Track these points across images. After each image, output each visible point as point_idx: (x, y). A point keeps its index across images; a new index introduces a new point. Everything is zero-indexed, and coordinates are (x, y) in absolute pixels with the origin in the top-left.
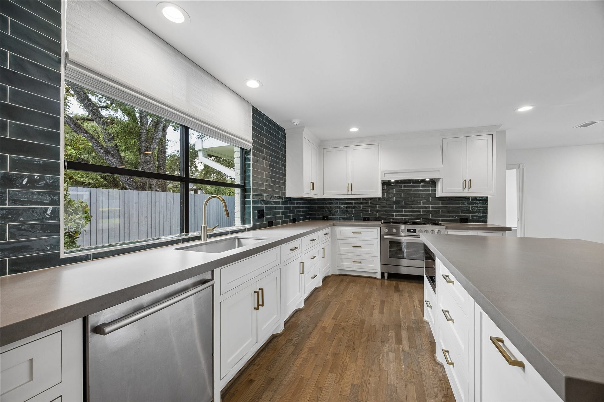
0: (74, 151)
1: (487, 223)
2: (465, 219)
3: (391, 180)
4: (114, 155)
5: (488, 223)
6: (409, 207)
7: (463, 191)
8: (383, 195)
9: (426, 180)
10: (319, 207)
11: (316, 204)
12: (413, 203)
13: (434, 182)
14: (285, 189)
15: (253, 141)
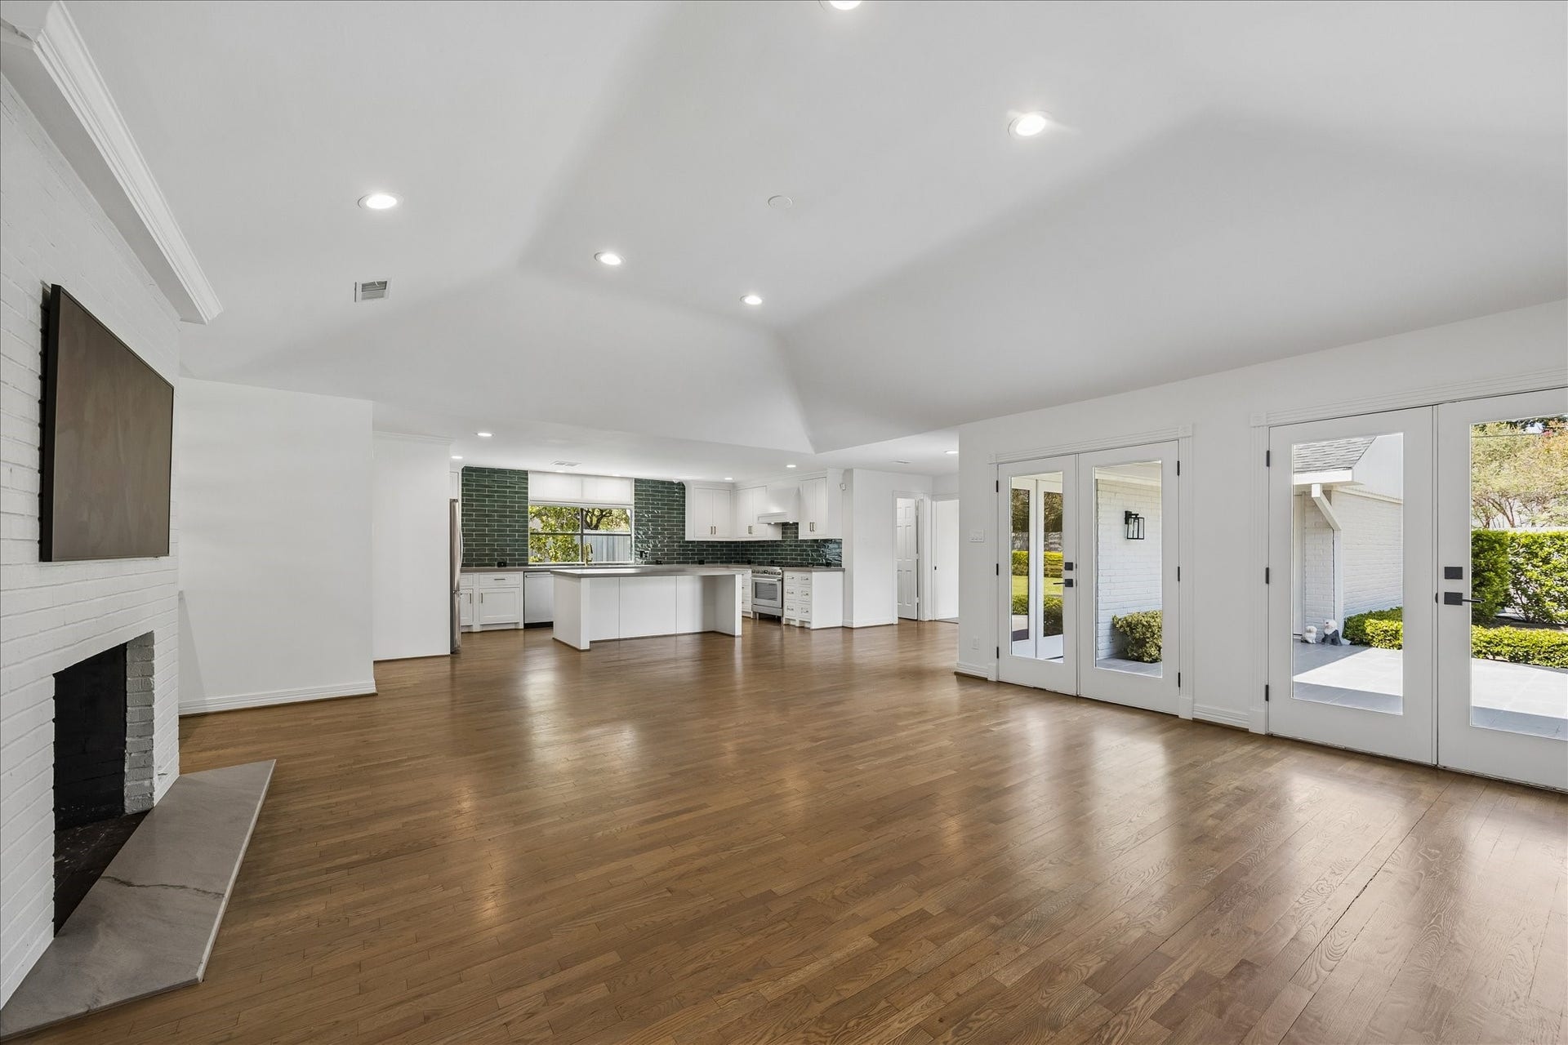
14: (684, 534)
15: (635, 503)
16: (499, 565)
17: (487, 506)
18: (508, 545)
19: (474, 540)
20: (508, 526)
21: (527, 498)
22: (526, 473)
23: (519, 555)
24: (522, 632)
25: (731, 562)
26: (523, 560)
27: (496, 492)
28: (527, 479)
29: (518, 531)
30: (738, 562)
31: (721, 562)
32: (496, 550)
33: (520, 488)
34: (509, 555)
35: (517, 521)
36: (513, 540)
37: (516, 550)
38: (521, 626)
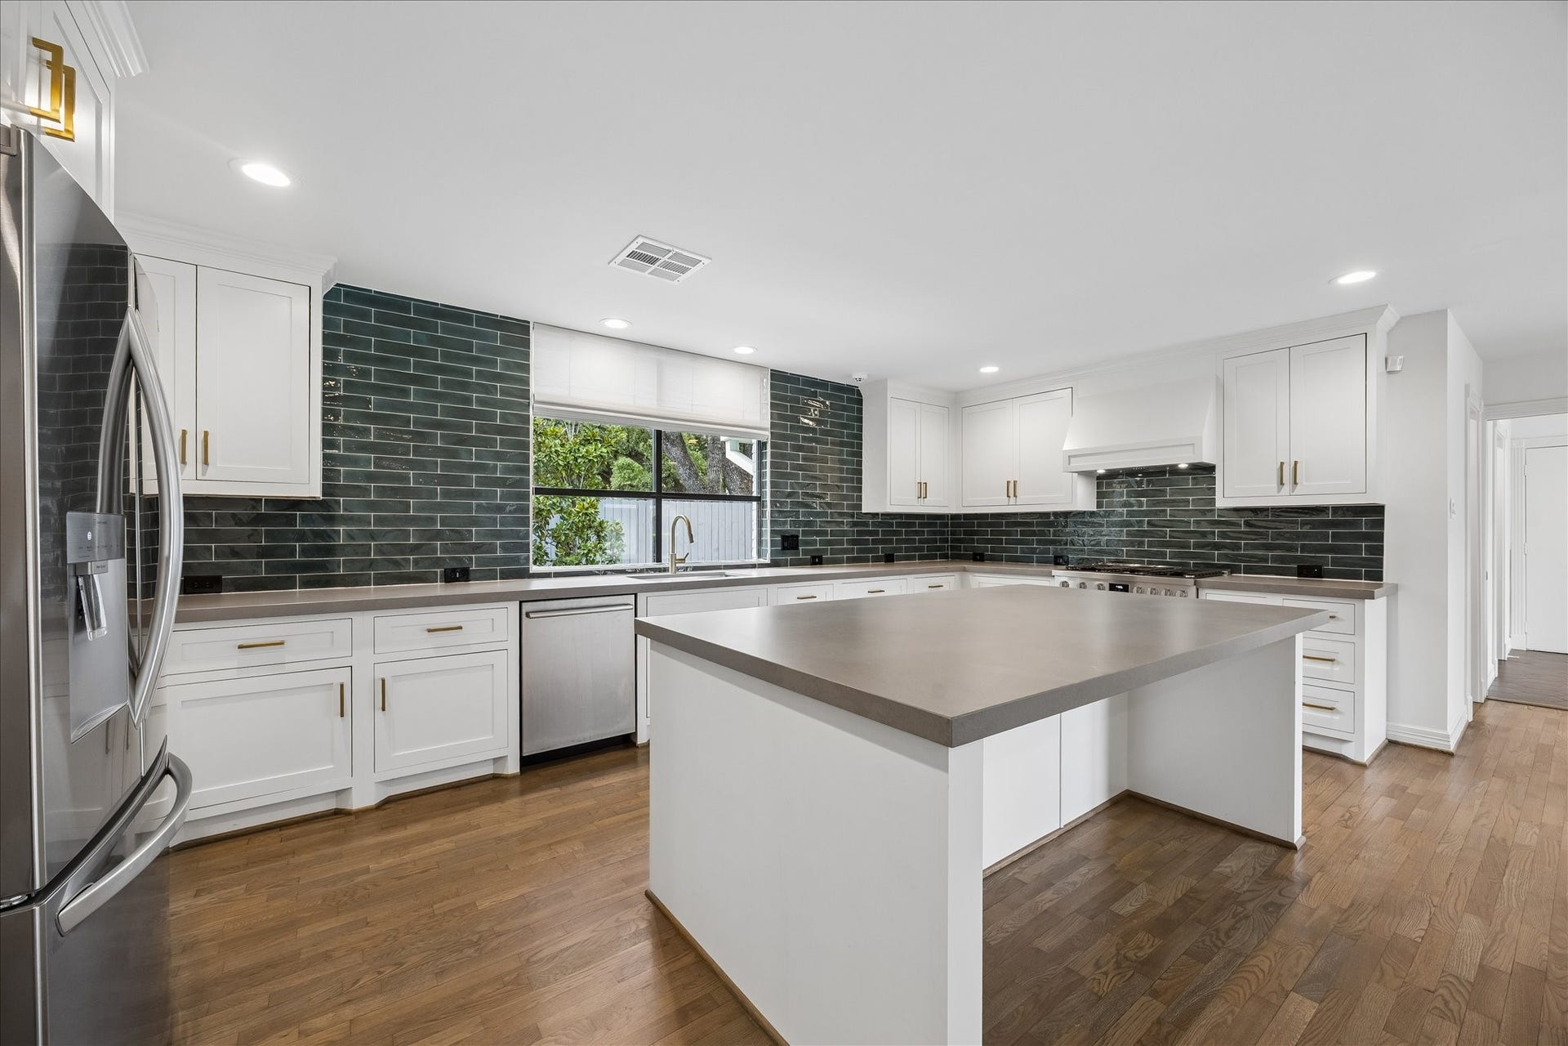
0: (604, 450)
1: (1382, 580)
2: (1313, 567)
3: (1096, 471)
4: (674, 441)
5: (1384, 581)
6: (1160, 533)
7: (1279, 491)
8: (1099, 505)
9: (1180, 466)
10: (966, 533)
11: (960, 525)
12: (1170, 523)
13: (1204, 472)
14: (860, 498)
15: (773, 425)
16: (450, 577)
17: (412, 408)
18: (475, 522)
19: (372, 506)
20: (473, 468)
21: (526, 394)
22: (523, 327)
23: (504, 548)
24: (516, 785)
25: (934, 557)
26: (516, 560)
27: (440, 369)
28: (527, 344)
29: (502, 482)
30: (945, 556)
31: (921, 558)
32: (438, 535)
33: (506, 365)
34: (476, 548)
35: (499, 456)
36: (488, 509)
37: (498, 535)
38: (513, 767)
